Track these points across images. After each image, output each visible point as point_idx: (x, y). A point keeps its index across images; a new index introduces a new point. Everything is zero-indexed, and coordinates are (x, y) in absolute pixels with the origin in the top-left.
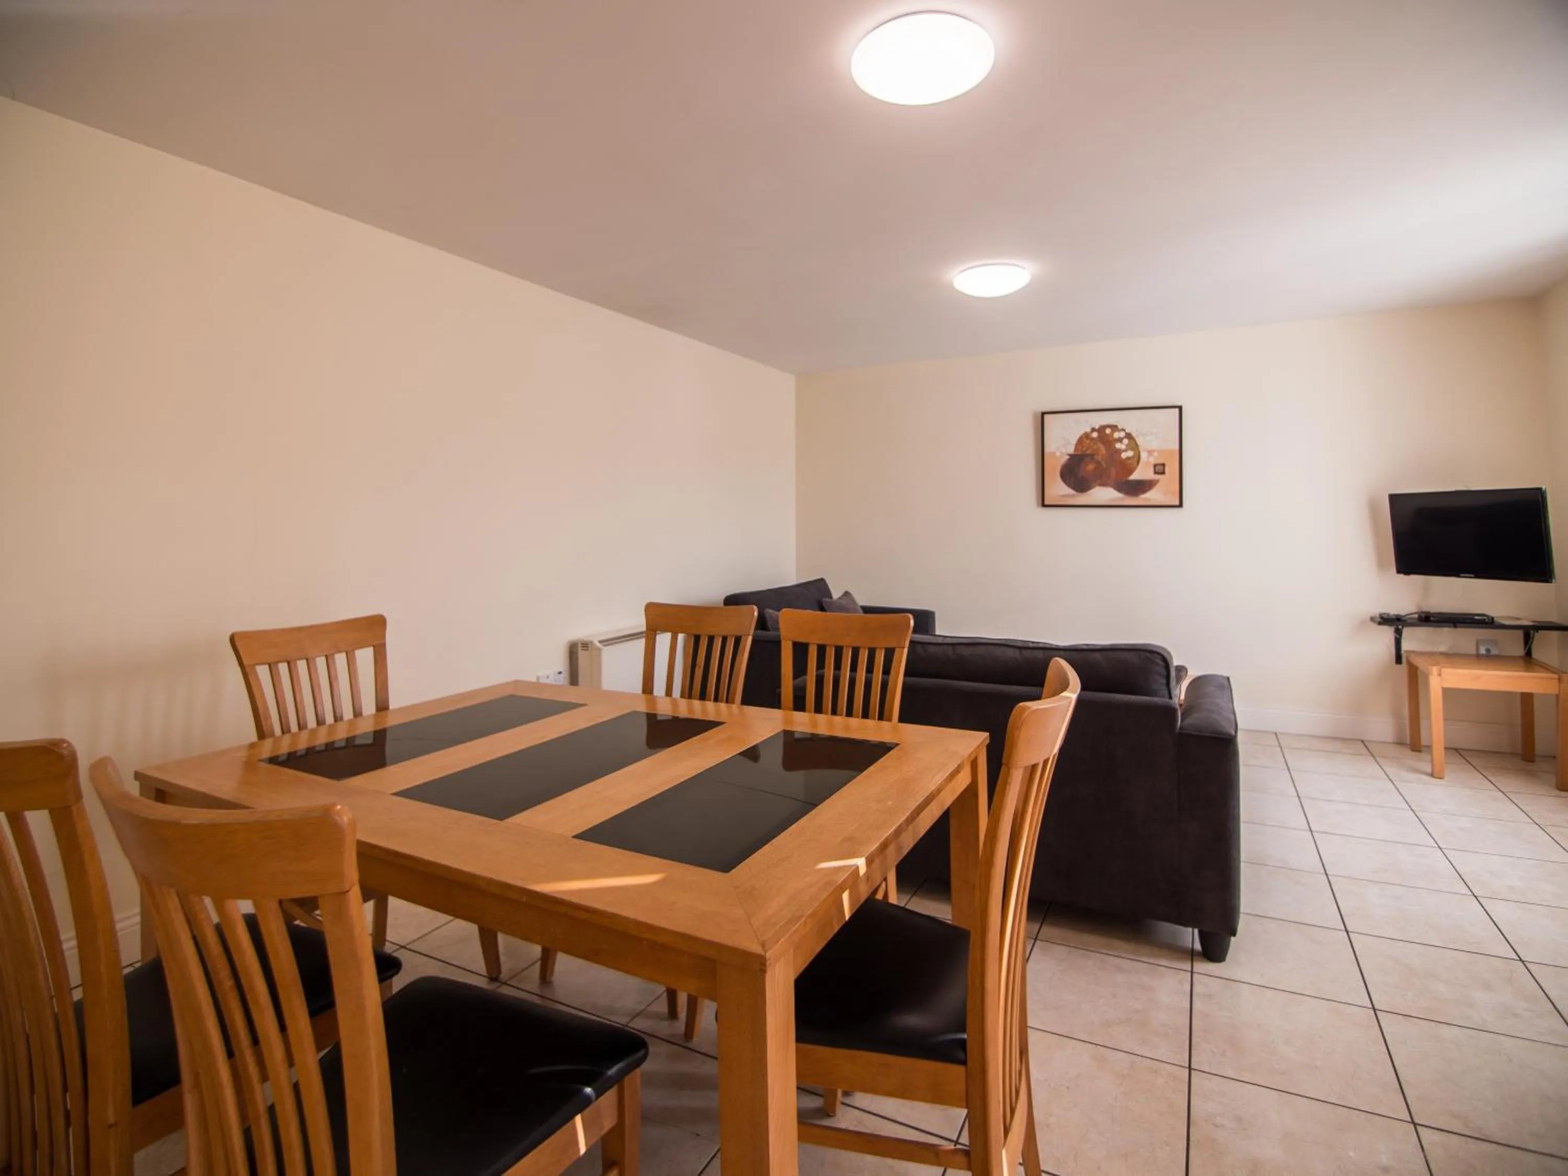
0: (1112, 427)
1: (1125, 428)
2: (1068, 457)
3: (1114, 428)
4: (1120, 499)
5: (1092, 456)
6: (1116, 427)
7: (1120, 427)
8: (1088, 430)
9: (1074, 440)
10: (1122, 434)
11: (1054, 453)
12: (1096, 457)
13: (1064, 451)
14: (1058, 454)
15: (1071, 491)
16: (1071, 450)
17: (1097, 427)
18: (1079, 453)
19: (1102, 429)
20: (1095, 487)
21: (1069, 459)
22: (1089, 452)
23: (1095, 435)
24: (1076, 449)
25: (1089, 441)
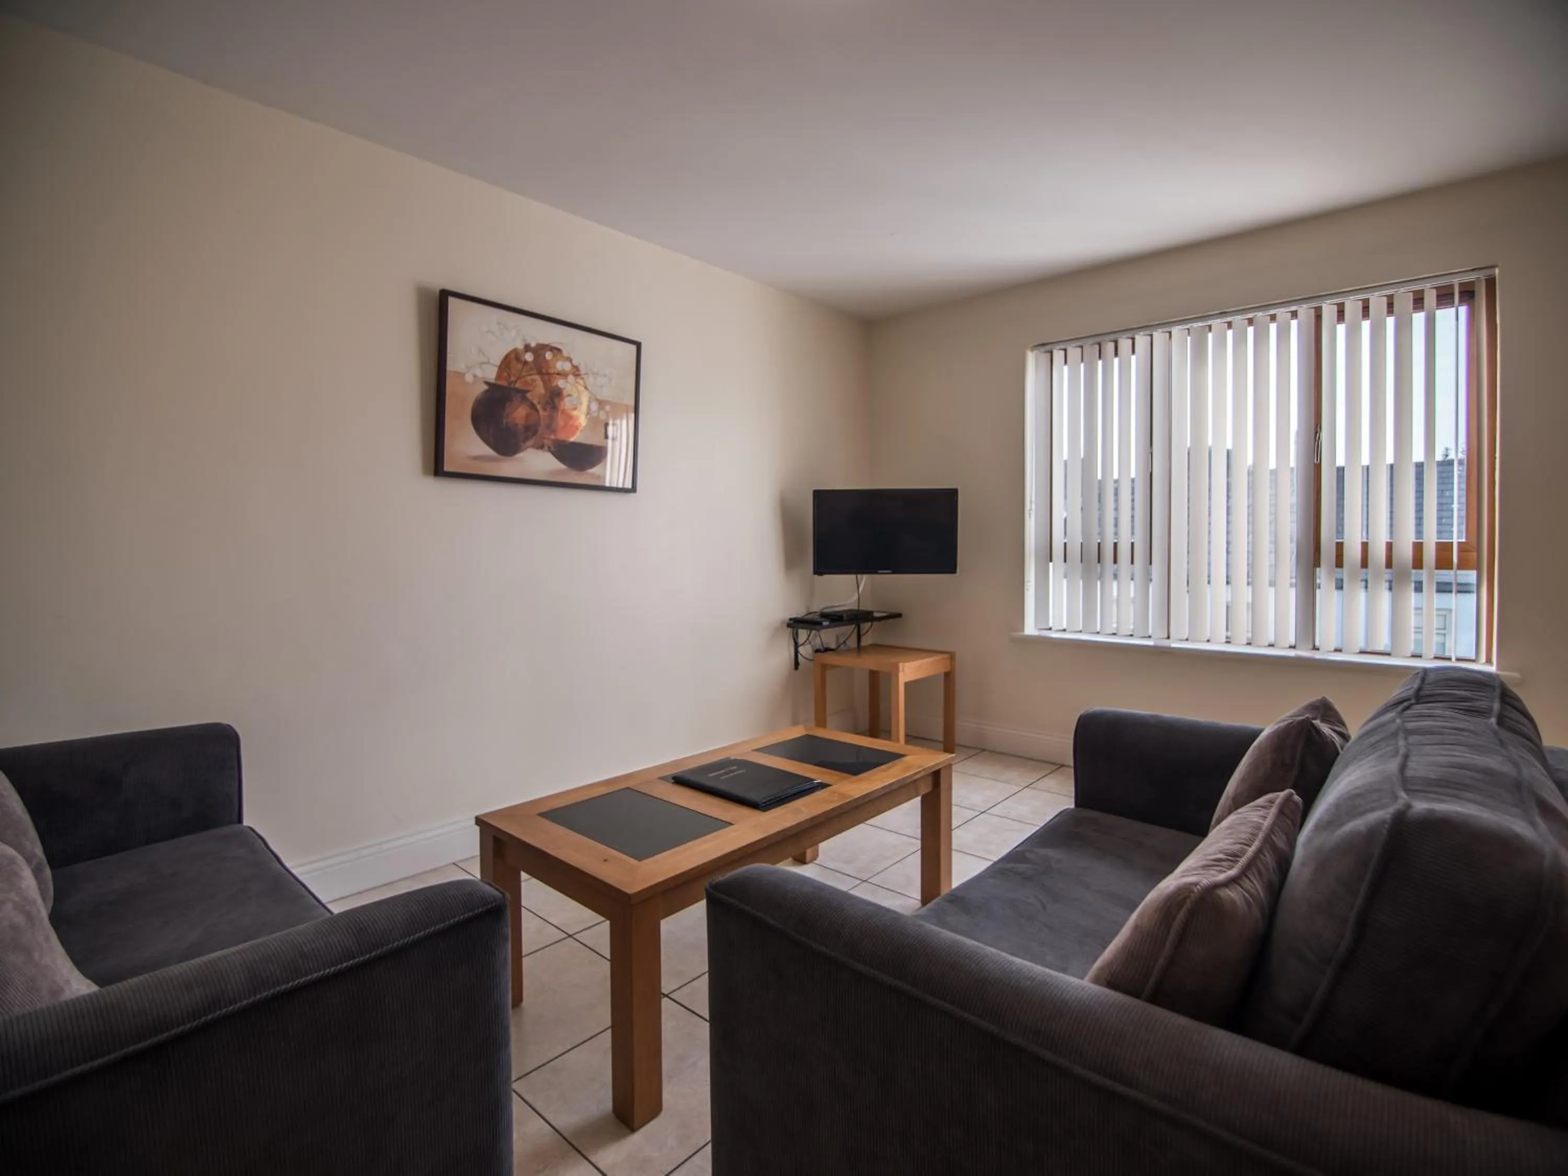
0: (555, 351)
1: (572, 357)
2: (486, 387)
3: (556, 351)
4: (558, 472)
5: (524, 392)
6: (559, 350)
7: (565, 353)
8: (520, 346)
9: (497, 357)
10: (567, 366)
11: (461, 375)
12: (529, 395)
13: (479, 373)
14: (469, 378)
15: (487, 451)
16: (491, 374)
17: (533, 345)
18: (504, 383)
19: (539, 350)
20: (526, 448)
21: (486, 392)
22: (518, 385)
23: (529, 357)
24: (499, 376)
25: (520, 366)
